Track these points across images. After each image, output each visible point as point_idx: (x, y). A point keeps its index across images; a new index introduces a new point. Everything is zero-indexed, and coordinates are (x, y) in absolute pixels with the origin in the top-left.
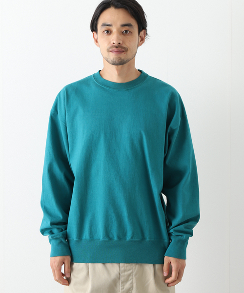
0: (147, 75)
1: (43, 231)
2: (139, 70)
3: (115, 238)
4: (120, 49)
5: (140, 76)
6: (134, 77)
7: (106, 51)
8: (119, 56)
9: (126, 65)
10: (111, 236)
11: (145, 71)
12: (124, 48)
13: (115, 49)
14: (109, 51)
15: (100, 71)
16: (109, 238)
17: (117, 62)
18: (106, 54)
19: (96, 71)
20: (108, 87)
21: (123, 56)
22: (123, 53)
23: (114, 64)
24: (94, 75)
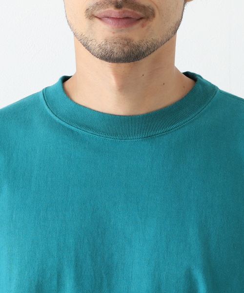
2: (187, 74)
4: (128, 11)
5: (192, 91)
6: (171, 95)
7: (82, 16)
8: (125, 33)
9: (145, 63)
11: (209, 76)
12: (144, 8)
13: (112, 11)
14: (91, 16)
15: (65, 79)
17: (117, 51)
18: (83, 25)
19: (53, 80)
20: (88, 127)
21: (137, 35)
22: (137, 26)
23: (107, 57)
24: (45, 92)
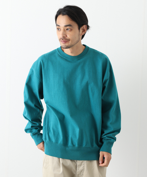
0: (89, 47)
1: (26, 130)
3: (77, 146)
10: (74, 144)
15: (61, 47)
16: (73, 145)
